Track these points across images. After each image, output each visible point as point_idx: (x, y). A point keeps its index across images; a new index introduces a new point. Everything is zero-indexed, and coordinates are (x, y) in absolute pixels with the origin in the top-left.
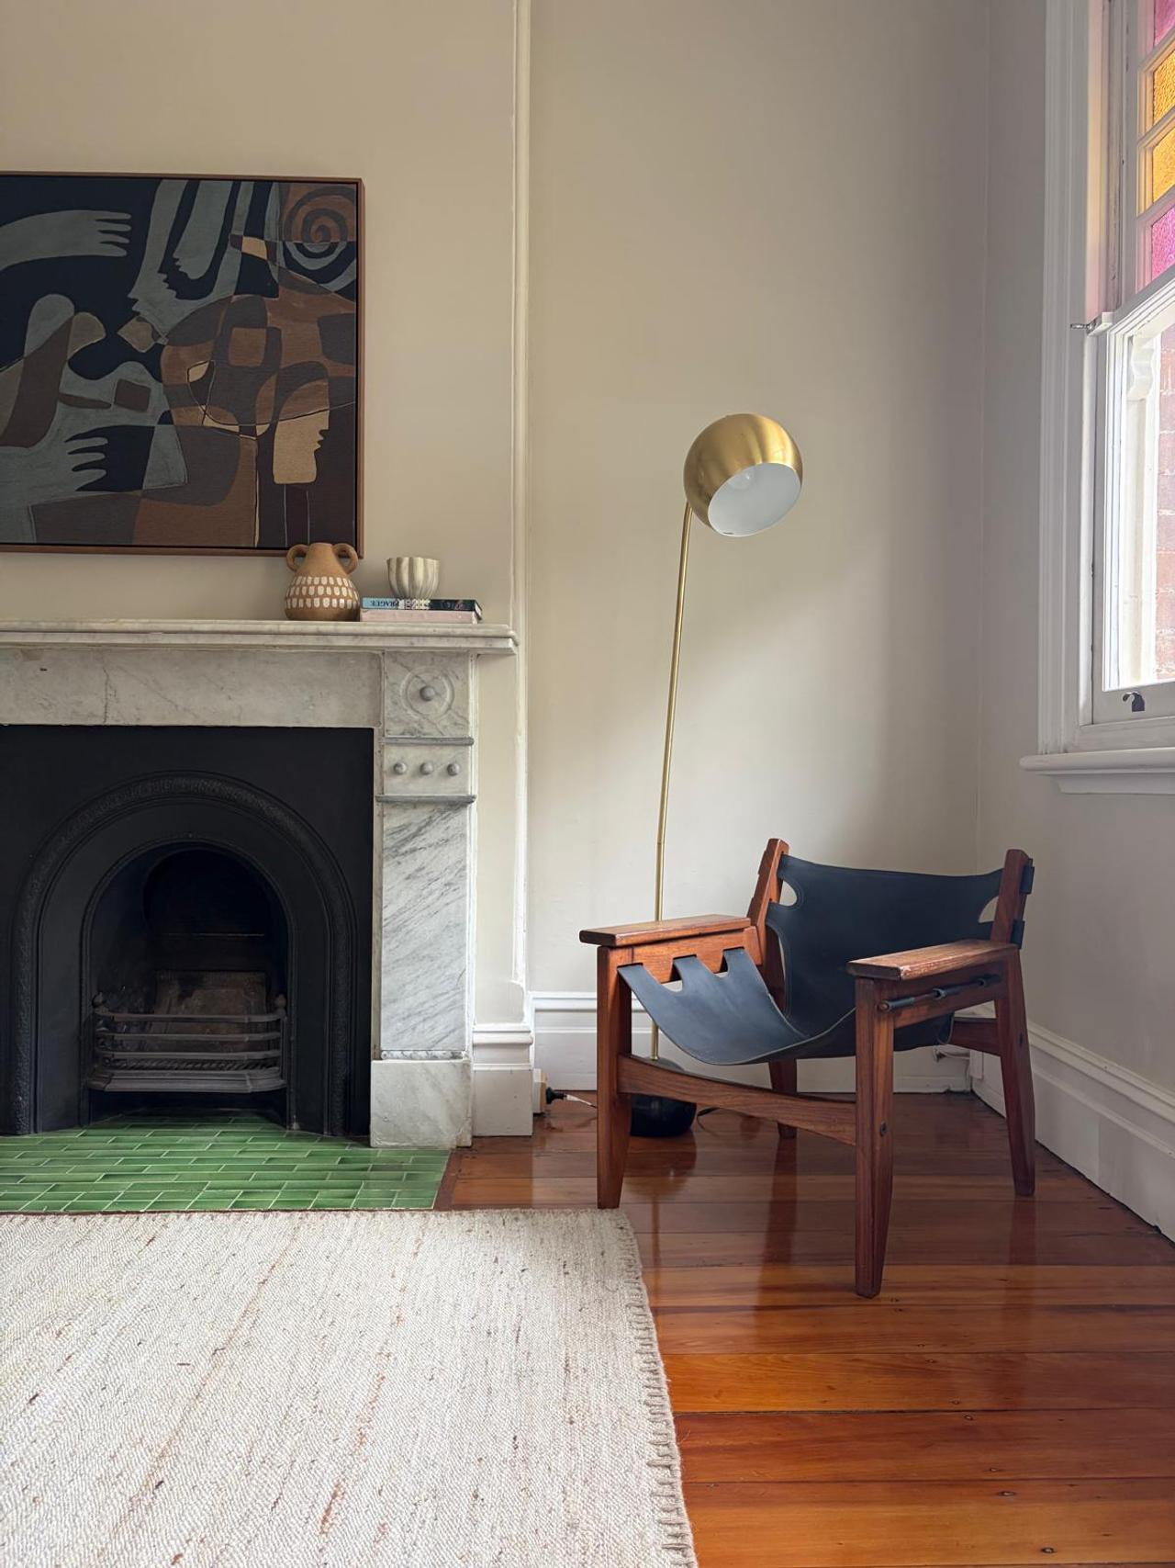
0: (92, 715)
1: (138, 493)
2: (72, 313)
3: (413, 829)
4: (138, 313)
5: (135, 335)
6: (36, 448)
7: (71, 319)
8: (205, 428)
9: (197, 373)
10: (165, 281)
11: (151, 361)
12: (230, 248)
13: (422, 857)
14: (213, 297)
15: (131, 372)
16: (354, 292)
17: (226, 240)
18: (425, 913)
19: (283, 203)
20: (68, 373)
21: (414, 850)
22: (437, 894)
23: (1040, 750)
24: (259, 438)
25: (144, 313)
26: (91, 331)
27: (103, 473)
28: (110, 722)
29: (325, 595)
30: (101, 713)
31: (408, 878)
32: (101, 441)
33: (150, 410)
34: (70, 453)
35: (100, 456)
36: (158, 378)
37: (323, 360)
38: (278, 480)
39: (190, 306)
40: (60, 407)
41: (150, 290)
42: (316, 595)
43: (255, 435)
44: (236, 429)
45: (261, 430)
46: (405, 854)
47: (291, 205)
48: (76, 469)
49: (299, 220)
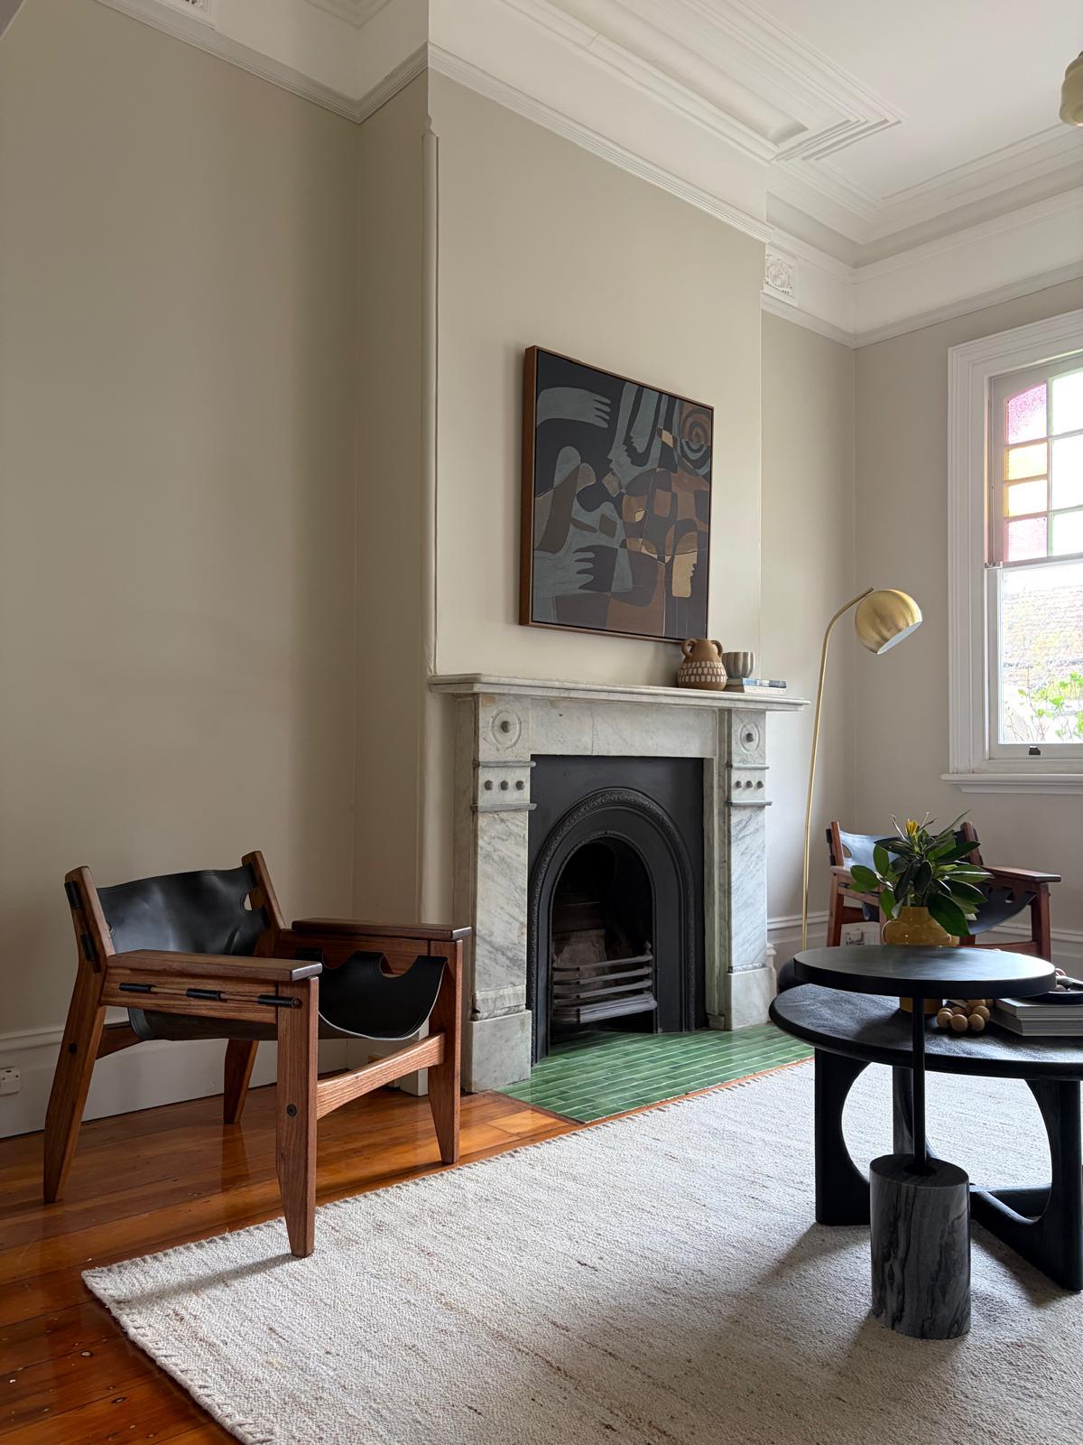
0: (585, 748)
1: (609, 594)
2: (579, 462)
3: (744, 823)
4: (612, 470)
5: (610, 483)
6: (558, 555)
7: (579, 465)
8: (641, 553)
9: (639, 516)
10: (626, 451)
11: (617, 502)
12: (657, 437)
13: (748, 840)
14: (648, 467)
15: (607, 508)
16: (708, 477)
17: (655, 432)
18: (749, 876)
19: (681, 413)
20: (576, 505)
21: (744, 836)
22: (754, 863)
23: (951, 771)
24: (666, 564)
25: (615, 471)
26: (588, 478)
27: (592, 577)
28: (594, 754)
29: (708, 674)
30: (590, 746)
31: (742, 854)
32: (591, 555)
33: (616, 537)
34: (576, 561)
35: (590, 565)
36: (621, 517)
37: (695, 519)
38: (674, 594)
39: (638, 470)
40: (572, 527)
41: (618, 454)
42: (703, 674)
43: (664, 562)
44: (656, 556)
45: (667, 559)
46: (741, 839)
47: (684, 416)
48: (579, 573)
49: (688, 425)
